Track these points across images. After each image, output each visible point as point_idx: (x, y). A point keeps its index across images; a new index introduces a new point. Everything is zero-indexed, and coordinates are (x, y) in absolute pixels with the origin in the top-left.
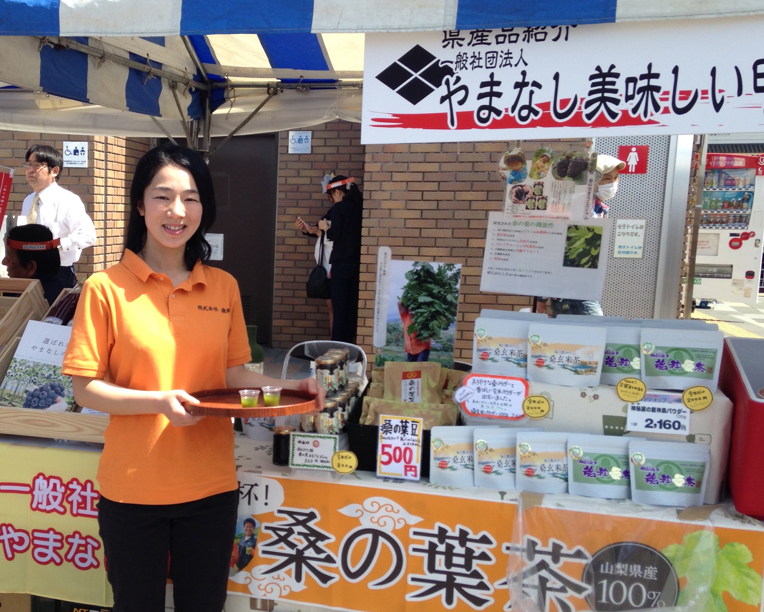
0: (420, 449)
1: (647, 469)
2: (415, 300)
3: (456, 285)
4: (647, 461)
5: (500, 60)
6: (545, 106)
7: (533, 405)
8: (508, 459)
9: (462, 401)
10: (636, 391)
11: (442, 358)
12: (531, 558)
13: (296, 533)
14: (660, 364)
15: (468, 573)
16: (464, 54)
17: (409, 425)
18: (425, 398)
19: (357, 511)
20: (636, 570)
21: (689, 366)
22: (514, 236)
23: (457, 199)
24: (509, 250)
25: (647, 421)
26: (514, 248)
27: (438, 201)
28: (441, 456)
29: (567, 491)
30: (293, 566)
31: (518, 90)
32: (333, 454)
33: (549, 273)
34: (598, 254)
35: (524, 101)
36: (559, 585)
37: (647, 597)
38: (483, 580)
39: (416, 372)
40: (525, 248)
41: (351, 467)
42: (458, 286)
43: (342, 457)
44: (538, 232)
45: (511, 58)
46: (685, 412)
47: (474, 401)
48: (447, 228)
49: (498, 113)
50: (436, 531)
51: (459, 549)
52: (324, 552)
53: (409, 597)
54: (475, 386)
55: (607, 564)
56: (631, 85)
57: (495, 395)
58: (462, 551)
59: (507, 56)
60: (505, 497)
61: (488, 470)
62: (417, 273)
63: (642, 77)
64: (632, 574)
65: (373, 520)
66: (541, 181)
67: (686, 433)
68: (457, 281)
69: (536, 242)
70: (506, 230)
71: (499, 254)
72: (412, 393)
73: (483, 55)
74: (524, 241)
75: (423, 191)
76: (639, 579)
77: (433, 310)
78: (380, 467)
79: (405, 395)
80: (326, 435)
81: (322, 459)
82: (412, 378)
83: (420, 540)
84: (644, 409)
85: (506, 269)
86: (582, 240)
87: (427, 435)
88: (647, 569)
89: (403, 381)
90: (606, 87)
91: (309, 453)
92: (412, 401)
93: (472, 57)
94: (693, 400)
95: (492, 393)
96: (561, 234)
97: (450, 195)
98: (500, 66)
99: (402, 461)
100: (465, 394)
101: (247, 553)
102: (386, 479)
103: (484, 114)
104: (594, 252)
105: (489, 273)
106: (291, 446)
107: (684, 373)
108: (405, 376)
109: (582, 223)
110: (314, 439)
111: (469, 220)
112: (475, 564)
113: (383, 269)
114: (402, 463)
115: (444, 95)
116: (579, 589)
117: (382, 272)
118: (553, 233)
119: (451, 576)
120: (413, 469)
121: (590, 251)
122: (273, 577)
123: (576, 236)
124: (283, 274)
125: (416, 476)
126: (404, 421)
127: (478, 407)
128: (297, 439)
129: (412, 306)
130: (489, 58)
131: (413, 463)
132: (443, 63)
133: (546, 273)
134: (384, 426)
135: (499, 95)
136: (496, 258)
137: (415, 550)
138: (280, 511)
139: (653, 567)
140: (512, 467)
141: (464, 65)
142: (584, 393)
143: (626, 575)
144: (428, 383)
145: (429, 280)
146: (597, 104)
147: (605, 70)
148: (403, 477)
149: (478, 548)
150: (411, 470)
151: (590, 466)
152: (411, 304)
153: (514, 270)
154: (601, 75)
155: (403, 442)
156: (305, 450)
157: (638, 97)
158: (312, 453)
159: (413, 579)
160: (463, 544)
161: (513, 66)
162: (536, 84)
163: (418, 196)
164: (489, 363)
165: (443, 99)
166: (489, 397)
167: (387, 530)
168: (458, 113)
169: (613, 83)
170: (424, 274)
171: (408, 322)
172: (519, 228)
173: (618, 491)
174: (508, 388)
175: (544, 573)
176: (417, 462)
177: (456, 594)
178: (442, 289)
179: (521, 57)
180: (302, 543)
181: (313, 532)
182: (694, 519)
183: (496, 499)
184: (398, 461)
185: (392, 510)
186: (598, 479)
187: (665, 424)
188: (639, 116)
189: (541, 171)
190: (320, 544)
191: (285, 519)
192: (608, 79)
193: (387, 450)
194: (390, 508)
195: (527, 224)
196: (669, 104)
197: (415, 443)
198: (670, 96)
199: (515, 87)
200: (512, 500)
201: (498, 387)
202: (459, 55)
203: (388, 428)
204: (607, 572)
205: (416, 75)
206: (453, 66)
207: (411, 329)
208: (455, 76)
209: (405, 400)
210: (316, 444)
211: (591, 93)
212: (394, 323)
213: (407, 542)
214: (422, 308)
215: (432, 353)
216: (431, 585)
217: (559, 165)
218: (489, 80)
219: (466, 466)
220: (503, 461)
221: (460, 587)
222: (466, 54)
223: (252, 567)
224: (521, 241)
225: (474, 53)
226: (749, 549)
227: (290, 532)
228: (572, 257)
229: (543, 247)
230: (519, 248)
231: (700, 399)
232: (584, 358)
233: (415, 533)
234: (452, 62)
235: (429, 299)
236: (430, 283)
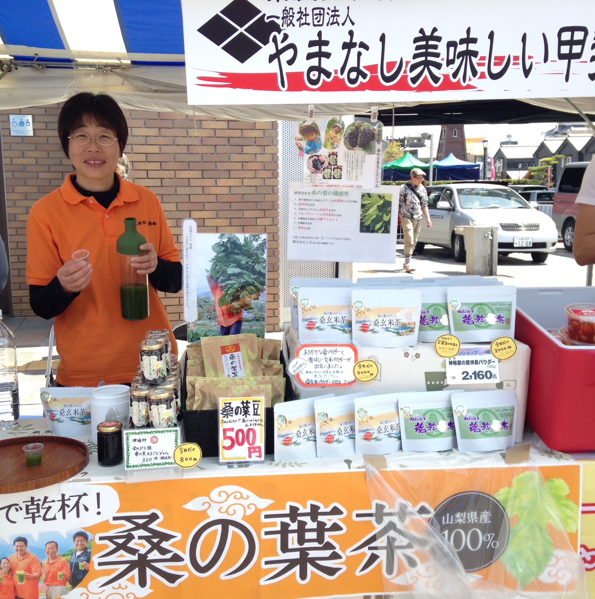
0: (263, 428)
1: (469, 419)
2: (224, 272)
3: (263, 255)
4: (469, 411)
5: (327, 17)
6: (372, 68)
7: (363, 369)
8: (347, 426)
9: (296, 373)
10: (452, 347)
11: (254, 328)
12: (379, 521)
13: (136, 537)
14: (467, 319)
15: (321, 546)
16: (290, 9)
17: (251, 405)
18: (248, 372)
19: (203, 504)
20: (472, 516)
21: (491, 318)
22: (314, 205)
23: (177, 177)
24: (311, 219)
25: (463, 373)
26: (315, 216)
27: (162, 179)
28: (284, 433)
29: (401, 448)
30: (135, 572)
31: (346, 50)
32: (174, 449)
33: (348, 239)
34: (390, 220)
35: (352, 63)
36: (405, 542)
37: (483, 539)
38: (335, 550)
39: (234, 345)
40: (324, 217)
41: (195, 459)
42: (265, 256)
43: (185, 450)
44: (335, 201)
45: (338, 16)
46: (494, 362)
47: (307, 372)
48: (171, 203)
49: (328, 74)
50: (287, 511)
51: (311, 525)
52: (170, 551)
53: (263, 582)
54: (307, 357)
55: (448, 514)
56: (452, 49)
57: (327, 364)
58: (314, 525)
59: (333, 13)
60: (352, 465)
61: (329, 440)
62: (223, 245)
63: (462, 41)
64: (470, 521)
65: (222, 510)
66: (335, 151)
67: (498, 381)
68: (263, 251)
69: (335, 210)
70: (307, 200)
71: (301, 223)
72: (234, 368)
73: (309, 12)
74: (324, 210)
75: (147, 170)
76: (476, 525)
77: (243, 281)
78: (222, 453)
79: (228, 371)
80: (165, 429)
81: (162, 455)
82: (231, 351)
83: (273, 523)
84: (459, 363)
85: (310, 238)
86: (375, 207)
87: (270, 413)
88: (482, 514)
89: (223, 356)
90: (430, 50)
91: (147, 451)
92: (236, 376)
93: (298, 13)
94: (499, 350)
95: (323, 362)
96: (356, 202)
97: (171, 174)
98: (328, 25)
99: (246, 443)
100: (298, 366)
101: (80, 568)
102: (230, 465)
103: (314, 75)
104: (386, 218)
105: (294, 242)
106: (125, 447)
107: (489, 326)
108: (224, 350)
109: (374, 191)
110: (152, 435)
111: (189, 195)
112: (328, 537)
113: (189, 242)
114: (246, 445)
115: (272, 54)
116: (422, 543)
117: (189, 246)
118: (349, 201)
119: (303, 552)
120: (257, 450)
121: (382, 217)
122: (113, 588)
123: (369, 204)
124: (17, 248)
125: (260, 456)
126: (245, 401)
127: (311, 377)
128: (132, 437)
129: (221, 278)
130: (316, 15)
131: (256, 445)
132: (268, 18)
133: (346, 239)
134: (224, 410)
135: (328, 55)
136: (299, 228)
137: (267, 533)
138: (115, 519)
139: (487, 511)
140: (351, 433)
141: (291, 21)
142: (407, 353)
143: (464, 522)
144: (248, 356)
145: (236, 251)
146: (421, 68)
147: (428, 33)
148: (248, 459)
149: (330, 520)
150: (255, 451)
151: (420, 422)
152: (220, 276)
153: (317, 238)
154: (424, 38)
155: (245, 424)
156: (141, 448)
157: (458, 62)
158: (150, 451)
159: (267, 563)
160: (314, 519)
161: (341, 25)
162: (363, 45)
163: (144, 174)
164: (315, 331)
165: (272, 58)
166: (321, 366)
167: (238, 518)
168: (288, 74)
169: (435, 47)
170: (231, 246)
171: (219, 294)
172: (317, 197)
173: (445, 443)
174: (339, 355)
175: (392, 533)
176: (261, 442)
177: (310, 568)
178: (249, 260)
179: (348, 15)
180: (144, 547)
181: (156, 534)
182: (519, 462)
183: (344, 468)
184: (241, 444)
185: (242, 497)
186: (428, 434)
187: (479, 375)
188: (459, 80)
189: (334, 142)
190: (165, 545)
191: (123, 525)
192: (431, 43)
193: (229, 434)
194: (238, 495)
195: (325, 193)
196: (484, 69)
197: (258, 423)
198: (486, 62)
199: (344, 48)
200: (358, 468)
201: (329, 355)
202: (285, 10)
203: (228, 410)
204: (448, 522)
205: (241, 30)
206: (279, 22)
207: (222, 301)
208: (282, 33)
209: (229, 376)
210: (154, 441)
211: (415, 56)
212: (204, 297)
213: (258, 526)
214: (231, 280)
215: (244, 323)
216: (285, 565)
217: (350, 135)
218: (317, 38)
219: (308, 439)
220: (342, 428)
221: (313, 561)
222: (292, 9)
223: (89, 582)
224: (321, 210)
225: (300, 8)
226: (566, 482)
227: (130, 537)
228: (367, 223)
229: (341, 215)
230: (320, 217)
231: (505, 349)
232: (404, 320)
233: (266, 517)
234: (278, 18)
235: (237, 270)
236: (237, 254)
